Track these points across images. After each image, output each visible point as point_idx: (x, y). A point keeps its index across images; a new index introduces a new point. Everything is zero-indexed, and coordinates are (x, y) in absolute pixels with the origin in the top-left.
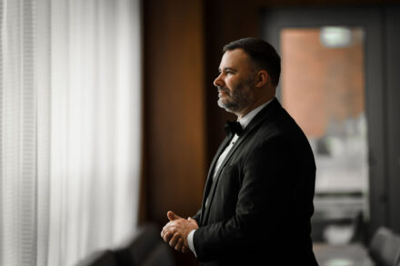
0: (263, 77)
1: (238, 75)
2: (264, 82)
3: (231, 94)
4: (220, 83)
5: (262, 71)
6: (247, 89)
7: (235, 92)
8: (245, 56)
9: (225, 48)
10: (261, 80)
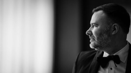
0: (116, 27)
1: (99, 27)
2: (117, 31)
3: (96, 40)
4: (90, 33)
5: (115, 24)
6: (106, 36)
7: (98, 39)
8: (104, 15)
9: (93, 10)
10: (115, 29)
